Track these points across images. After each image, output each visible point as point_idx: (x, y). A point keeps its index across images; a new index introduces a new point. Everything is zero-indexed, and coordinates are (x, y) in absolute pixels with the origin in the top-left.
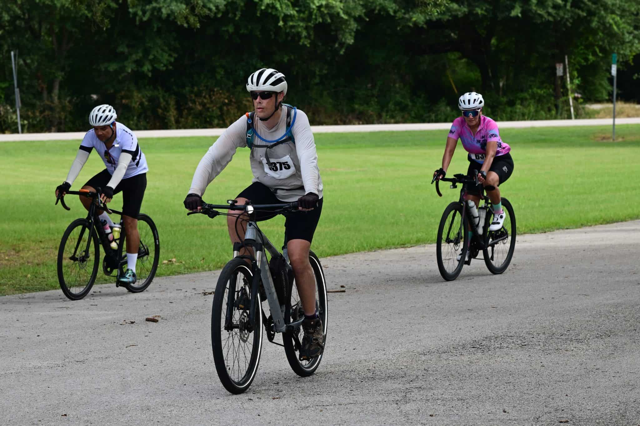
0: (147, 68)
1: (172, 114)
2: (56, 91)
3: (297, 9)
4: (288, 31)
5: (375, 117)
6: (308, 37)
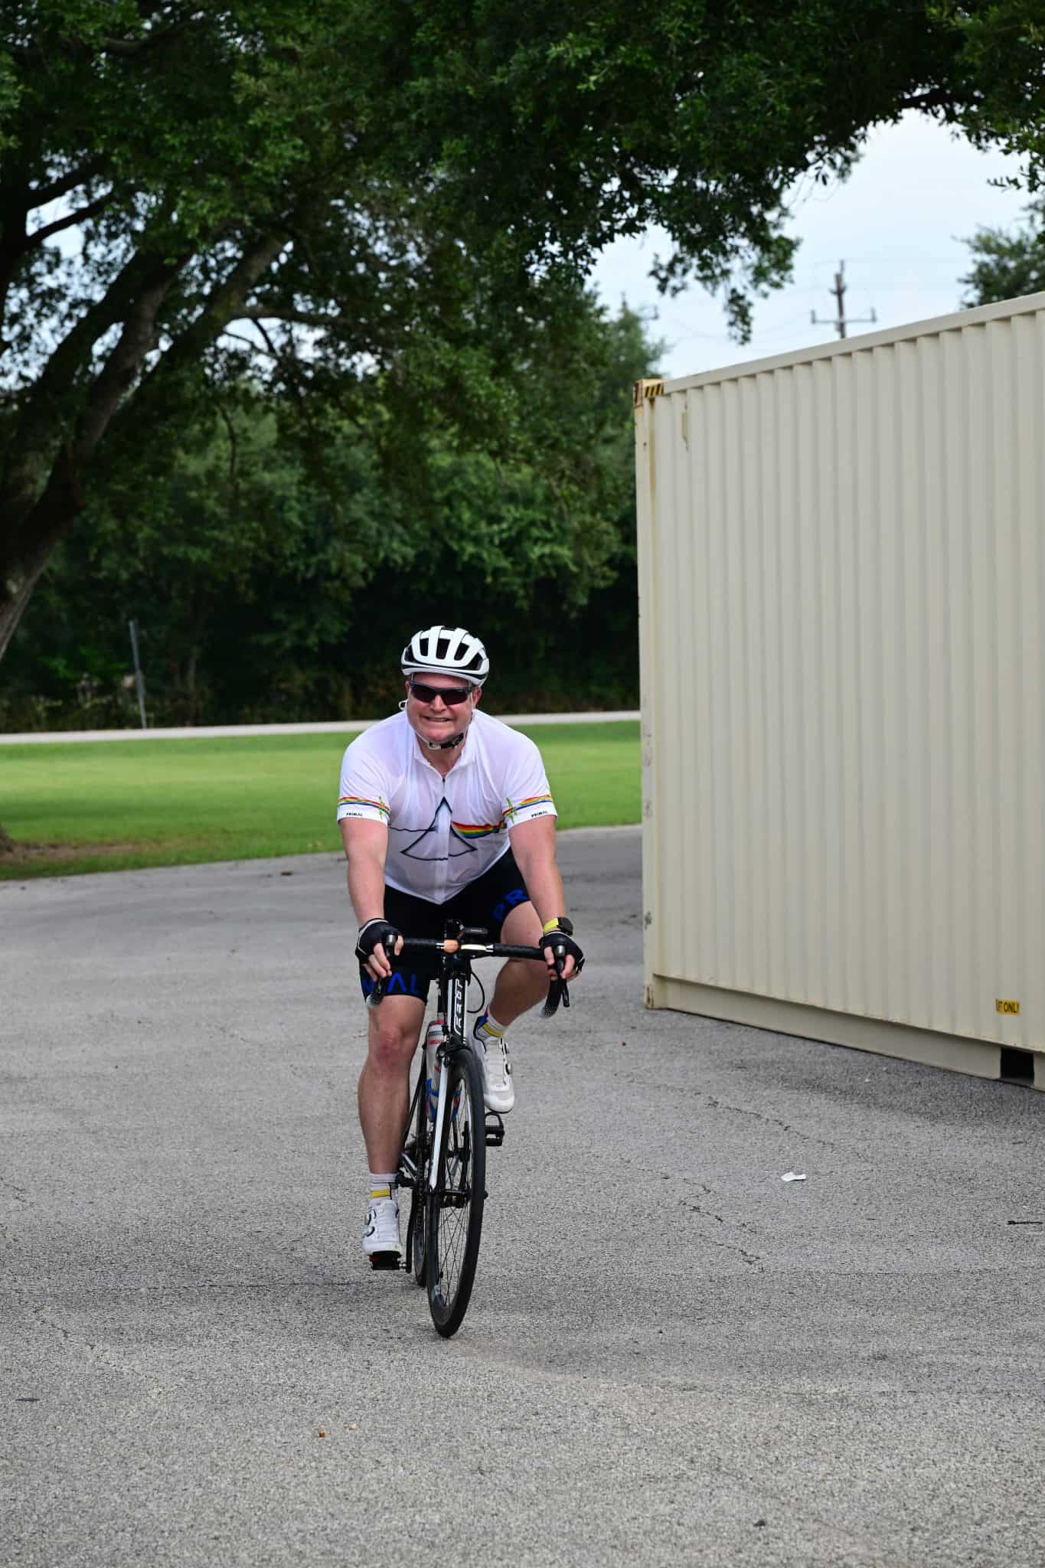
0: (312, 640)
1: (347, 701)
2: (191, 673)
3: (510, 559)
4: (499, 588)
6: (527, 596)
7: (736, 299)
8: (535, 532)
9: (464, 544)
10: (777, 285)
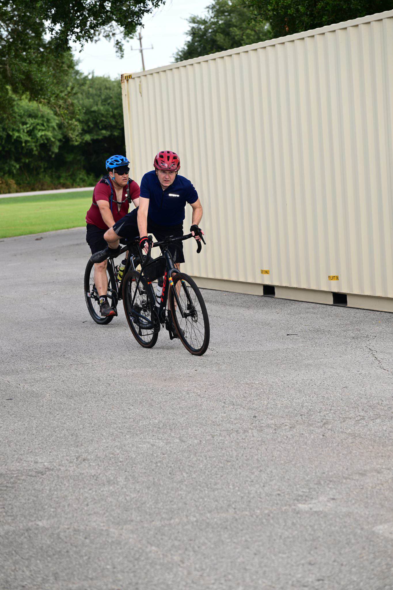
3: (31, 137)
4: (27, 148)
5: (70, 185)
6: (37, 150)
7: (118, 43)
8: (39, 127)
9: (14, 132)
10: (132, 38)
